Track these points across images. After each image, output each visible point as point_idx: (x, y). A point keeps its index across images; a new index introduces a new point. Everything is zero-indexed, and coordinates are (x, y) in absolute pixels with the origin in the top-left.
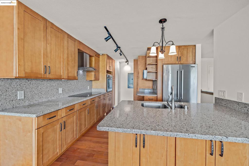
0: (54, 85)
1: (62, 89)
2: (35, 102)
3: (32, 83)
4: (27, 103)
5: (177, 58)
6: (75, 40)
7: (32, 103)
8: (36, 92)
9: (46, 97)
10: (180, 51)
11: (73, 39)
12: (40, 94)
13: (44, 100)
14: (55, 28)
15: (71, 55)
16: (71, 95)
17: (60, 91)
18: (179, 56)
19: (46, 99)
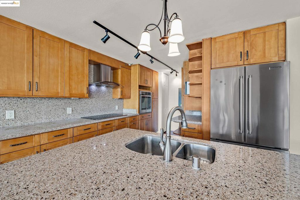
0: (59, 103)
1: (71, 108)
2: (30, 123)
3: (26, 101)
4: (19, 124)
5: (239, 54)
6: (84, 49)
7: (25, 124)
8: (32, 112)
9: (47, 118)
10: (248, 41)
11: (80, 49)
12: (37, 114)
13: (43, 121)
14: (47, 37)
15: (77, 67)
16: (87, 116)
17: (69, 110)
18: (245, 51)
19: (47, 120)
